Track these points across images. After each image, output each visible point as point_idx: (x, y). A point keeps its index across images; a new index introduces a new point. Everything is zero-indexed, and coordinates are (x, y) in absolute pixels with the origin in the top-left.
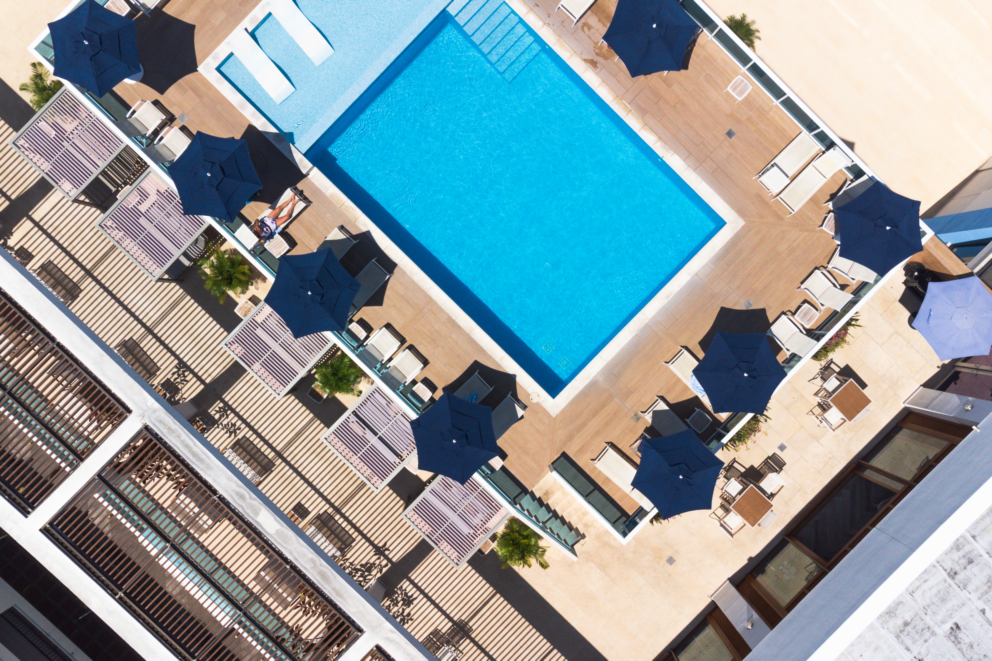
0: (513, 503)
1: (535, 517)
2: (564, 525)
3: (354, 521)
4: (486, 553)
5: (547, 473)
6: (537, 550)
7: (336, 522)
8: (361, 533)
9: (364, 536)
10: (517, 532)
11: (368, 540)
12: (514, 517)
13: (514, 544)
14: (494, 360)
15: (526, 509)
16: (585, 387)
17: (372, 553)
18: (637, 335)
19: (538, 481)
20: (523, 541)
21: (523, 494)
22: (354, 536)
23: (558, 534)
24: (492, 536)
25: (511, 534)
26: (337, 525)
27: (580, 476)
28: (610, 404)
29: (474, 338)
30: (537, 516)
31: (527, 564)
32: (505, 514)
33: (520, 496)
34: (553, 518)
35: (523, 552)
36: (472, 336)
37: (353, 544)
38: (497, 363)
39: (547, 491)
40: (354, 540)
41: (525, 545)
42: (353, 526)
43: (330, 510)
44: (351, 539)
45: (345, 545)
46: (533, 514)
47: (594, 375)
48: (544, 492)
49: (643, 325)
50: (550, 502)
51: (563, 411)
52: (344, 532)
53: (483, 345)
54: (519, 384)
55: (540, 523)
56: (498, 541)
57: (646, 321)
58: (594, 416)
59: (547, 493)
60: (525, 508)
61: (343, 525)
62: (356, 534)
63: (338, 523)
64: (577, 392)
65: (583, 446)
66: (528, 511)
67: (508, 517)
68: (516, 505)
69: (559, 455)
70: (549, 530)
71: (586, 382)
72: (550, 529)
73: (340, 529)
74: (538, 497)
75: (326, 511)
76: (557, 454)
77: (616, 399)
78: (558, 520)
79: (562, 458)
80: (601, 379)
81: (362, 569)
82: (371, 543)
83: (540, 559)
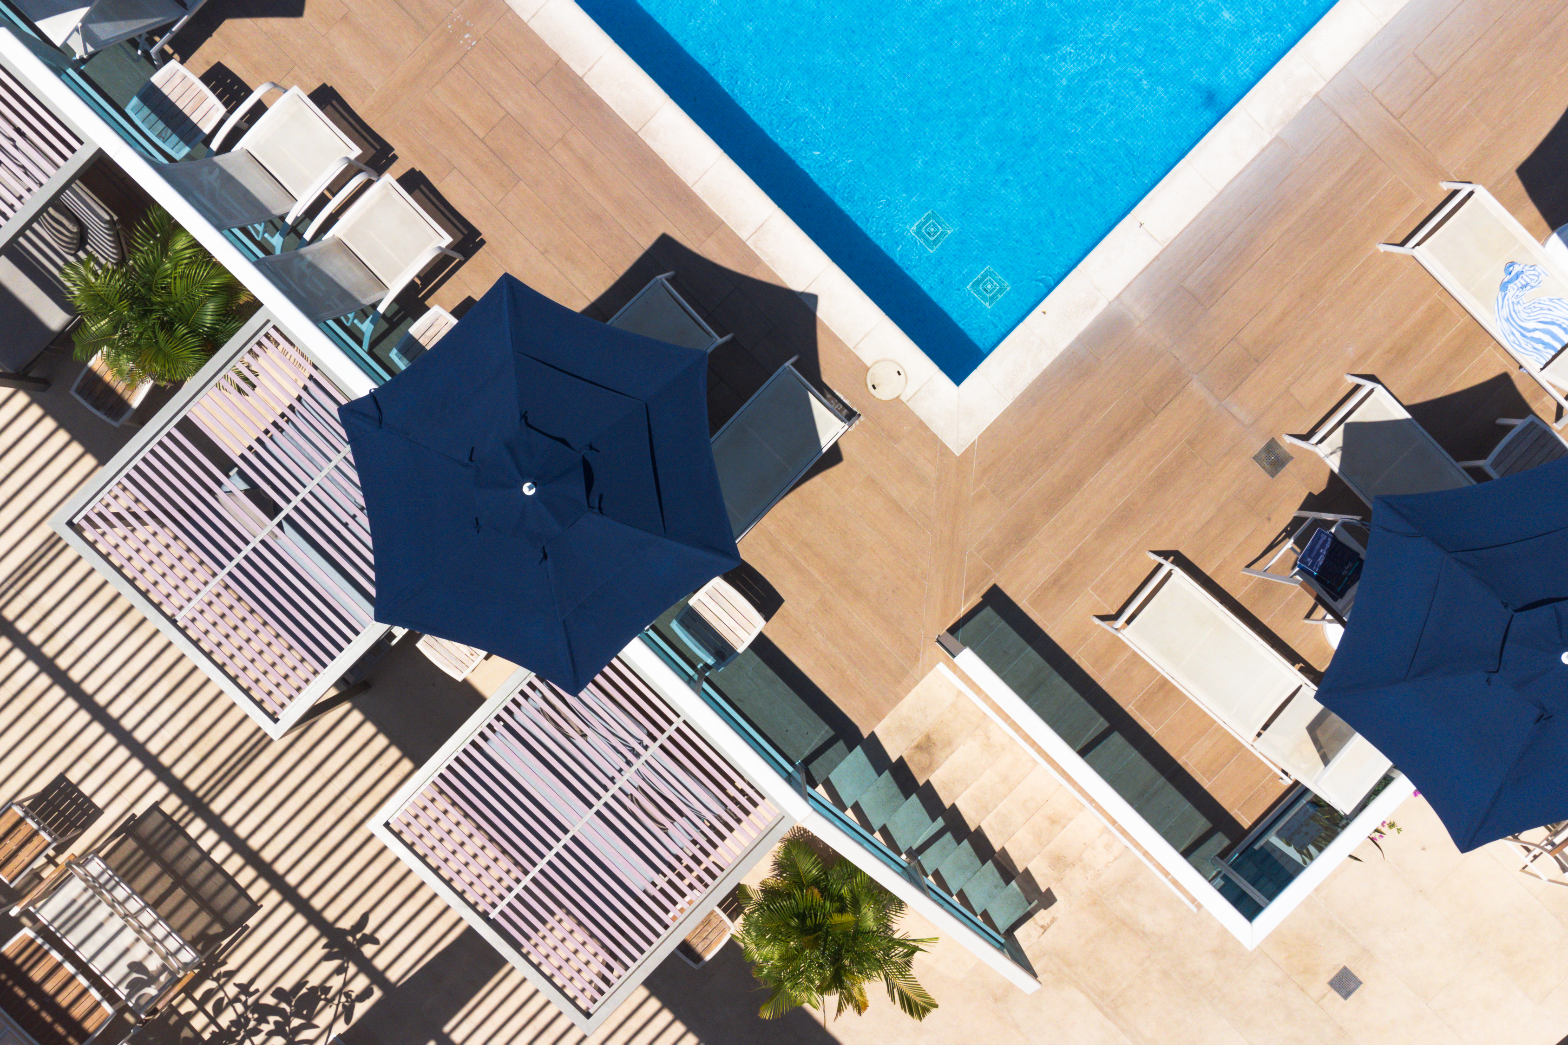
0: (800, 777)
1: (884, 831)
2: (983, 862)
3: (255, 843)
4: (708, 957)
5: (932, 666)
6: (887, 951)
7: (193, 843)
8: (277, 882)
9: (290, 894)
10: (816, 882)
11: (302, 906)
12: (805, 830)
13: (803, 931)
14: (732, 235)
15: (849, 802)
16: (1079, 339)
17: (318, 951)
18: (1277, 139)
19: (899, 698)
20: (837, 918)
21: (841, 745)
22: (254, 893)
23: (961, 895)
24: (732, 894)
25: (797, 893)
26: (194, 855)
27: (1057, 679)
28: (1175, 404)
29: (657, 147)
30: (892, 829)
31: (850, 998)
32: (770, 819)
33: (830, 753)
34: (948, 836)
35: (836, 959)
36: (648, 142)
37: (252, 922)
38: (742, 244)
39: (928, 737)
40: (254, 907)
41: (845, 934)
42: (252, 858)
43: (171, 804)
44: (243, 904)
45: (224, 923)
46: (876, 824)
47: (1112, 296)
48: (918, 738)
49: (1305, 101)
50: (938, 779)
51: (992, 433)
52: (218, 879)
53: (688, 177)
54: (827, 330)
55: (899, 853)
56: (748, 918)
57: (1316, 88)
58: (1110, 452)
59: (926, 746)
60: (848, 800)
61: (217, 856)
62: (262, 885)
63: (199, 849)
64: (1046, 359)
65: (1069, 566)
66: (857, 808)
67: (784, 830)
68: (814, 786)
69: (976, 599)
70: (930, 880)
71: (1083, 322)
72: (937, 875)
73: (205, 867)
74: (894, 758)
75: (156, 807)
76: (968, 594)
77: (1195, 385)
78: (966, 842)
79: (988, 611)
80: (1139, 312)
81: (283, 1005)
82: (315, 918)
83: (900, 983)
